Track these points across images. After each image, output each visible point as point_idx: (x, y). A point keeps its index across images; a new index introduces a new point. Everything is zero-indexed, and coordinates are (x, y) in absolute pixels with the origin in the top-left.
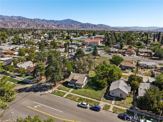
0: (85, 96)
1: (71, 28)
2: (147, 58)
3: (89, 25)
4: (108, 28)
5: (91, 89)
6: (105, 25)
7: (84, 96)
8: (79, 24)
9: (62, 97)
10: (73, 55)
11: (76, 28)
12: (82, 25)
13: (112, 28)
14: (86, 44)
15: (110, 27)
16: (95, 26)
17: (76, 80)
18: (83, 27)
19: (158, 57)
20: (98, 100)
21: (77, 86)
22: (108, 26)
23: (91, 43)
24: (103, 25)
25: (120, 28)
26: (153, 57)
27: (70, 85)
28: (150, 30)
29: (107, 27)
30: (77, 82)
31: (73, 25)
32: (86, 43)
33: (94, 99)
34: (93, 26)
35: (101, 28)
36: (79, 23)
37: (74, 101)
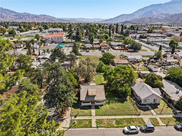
0: (119, 115)
1: (3, 19)
2: (125, 51)
3: (28, 16)
4: (53, 19)
5: (115, 103)
6: (48, 16)
7: (117, 115)
8: (13, 14)
9: (92, 129)
10: (47, 58)
11: (10, 19)
12: (18, 15)
13: (58, 20)
14: (47, 40)
15: (55, 18)
16: (37, 17)
17: (94, 96)
18: (21, 18)
19: (132, 49)
20: (137, 115)
21: (96, 104)
22: (53, 17)
23: (53, 39)
24: (47, 16)
25: (67, 19)
26: (129, 50)
27: (85, 104)
28: (96, 21)
29: (51, 18)
30: (96, 99)
31: (4, 14)
32: (47, 38)
33: (132, 115)
34: (34, 16)
35: (44, 19)
36: (13, 12)
37: (112, 128)
